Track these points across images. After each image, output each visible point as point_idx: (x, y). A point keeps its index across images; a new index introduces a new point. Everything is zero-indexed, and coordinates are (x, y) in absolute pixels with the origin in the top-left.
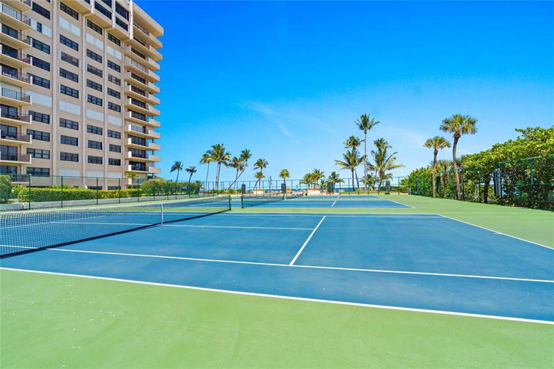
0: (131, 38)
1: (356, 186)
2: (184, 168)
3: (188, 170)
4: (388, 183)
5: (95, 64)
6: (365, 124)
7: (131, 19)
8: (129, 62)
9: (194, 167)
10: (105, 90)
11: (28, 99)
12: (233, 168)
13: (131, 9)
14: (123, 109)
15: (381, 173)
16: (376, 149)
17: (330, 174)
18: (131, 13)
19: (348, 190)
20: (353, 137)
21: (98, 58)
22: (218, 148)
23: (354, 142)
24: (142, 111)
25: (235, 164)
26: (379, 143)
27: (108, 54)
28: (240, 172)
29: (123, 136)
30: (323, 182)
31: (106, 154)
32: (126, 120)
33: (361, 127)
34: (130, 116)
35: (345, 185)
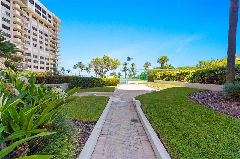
0: (52, 25)
1: (126, 77)
2: (66, 70)
3: (67, 71)
4: (135, 76)
5: (35, 32)
6: (129, 59)
7: (52, 19)
8: (51, 34)
9: (70, 70)
10: (44, 44)
11: (27, 49)
12: (86, 71)
13: (52, 15)
14: (49, 50)
15: (134, 73)
16: (131, 66)
17: (118, 73)
18: (52, 17)
19: (124, 78)
20: (125, 63)
21: (35, 29)
22: (80, 63)
23: (126, 64)
24: (54, 50)
25: (87, 69)
26: (133, 65)
27: (39, 28)
28: (88, 72)
29: (49, 59)
30: (116, 76)
31: (45, 66)
32: (50, 54)
33: (128, 60)
34: (52, 53)
35: (123, 76)
